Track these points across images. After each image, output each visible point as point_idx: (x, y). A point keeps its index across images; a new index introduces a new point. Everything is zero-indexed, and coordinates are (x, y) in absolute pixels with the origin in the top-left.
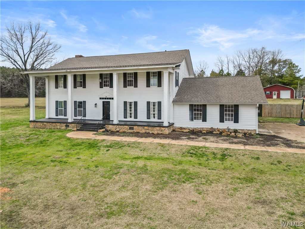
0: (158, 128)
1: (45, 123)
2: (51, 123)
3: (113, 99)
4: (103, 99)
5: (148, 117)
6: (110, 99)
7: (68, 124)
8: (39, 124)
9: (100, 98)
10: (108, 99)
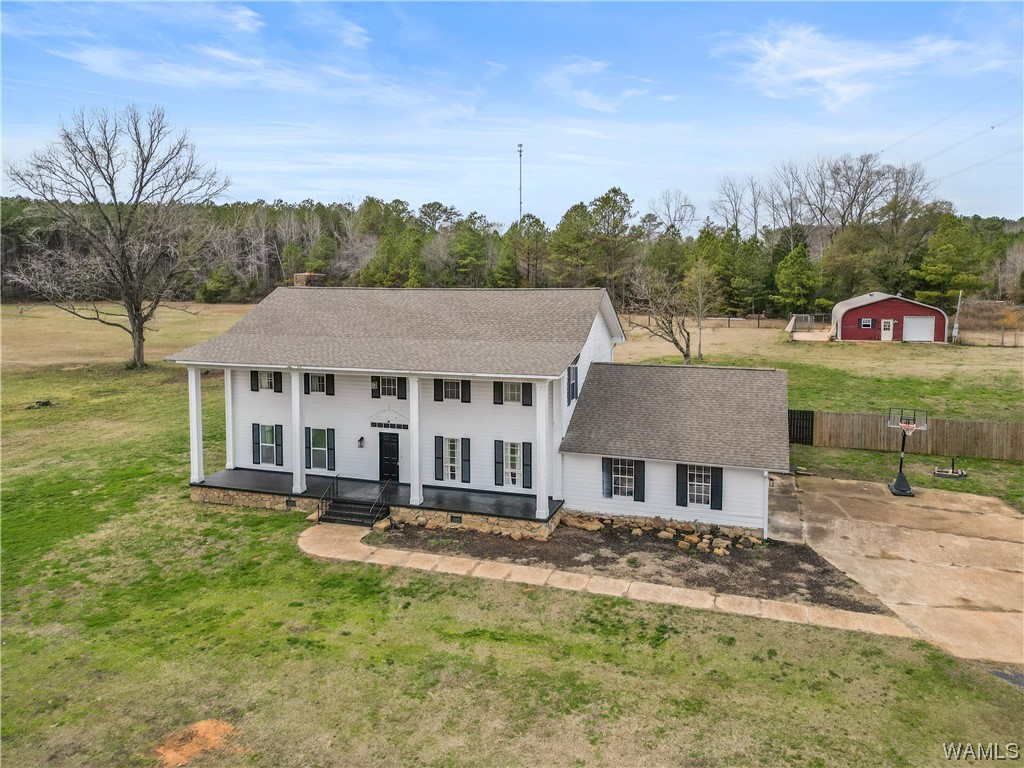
0: (523, 523)
1: (231, 493)
2: (247, 494)
3: (406, 427)
4: (380, 425)
5: (499, 481)
6: (399, 427)
7: (293, 499)
8: (216, 493)
9: (374, 425)
10: (393, 426)
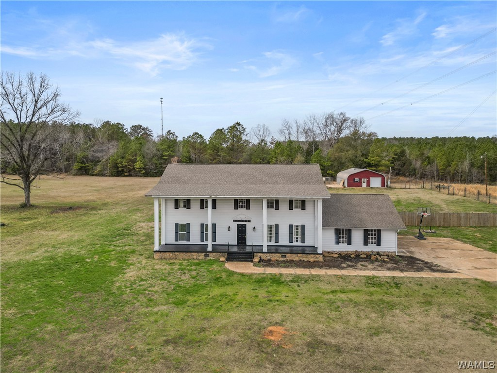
0: (312, 256)
1: (176, 253)
2: (184, 253)
3: (250, 221)
4: (237, 221)
5: (291, 241)
6: (246, 221)
7: (208, 254)
8: (168, 254)
9: (234, 221)
10: (243, 221)
